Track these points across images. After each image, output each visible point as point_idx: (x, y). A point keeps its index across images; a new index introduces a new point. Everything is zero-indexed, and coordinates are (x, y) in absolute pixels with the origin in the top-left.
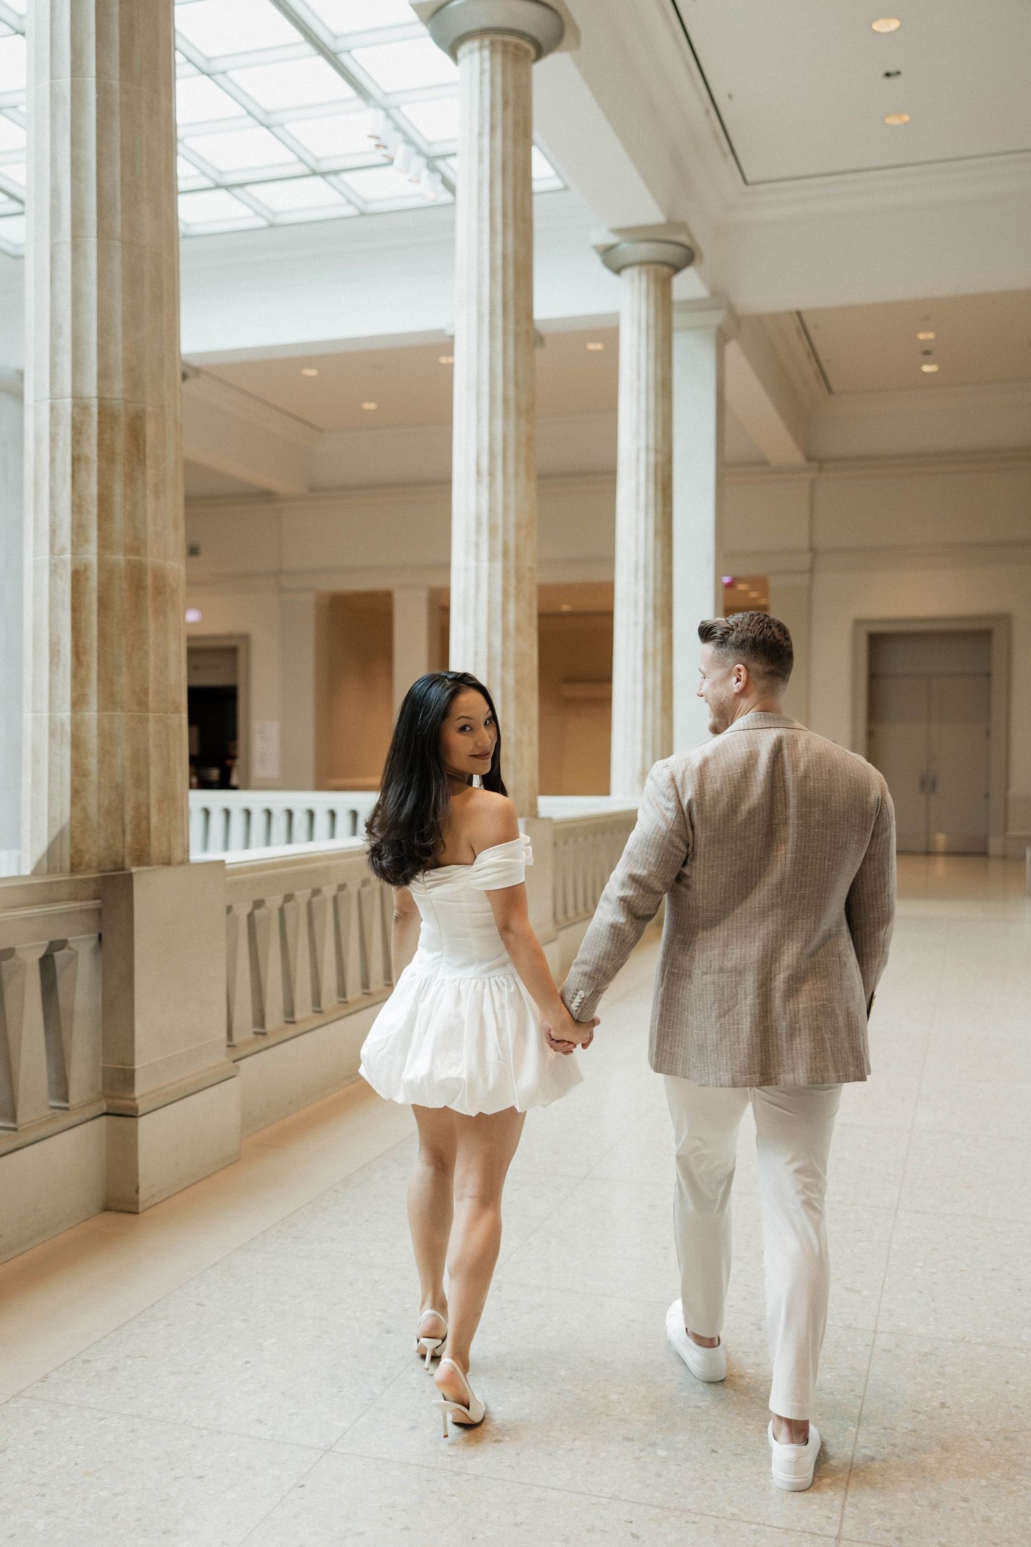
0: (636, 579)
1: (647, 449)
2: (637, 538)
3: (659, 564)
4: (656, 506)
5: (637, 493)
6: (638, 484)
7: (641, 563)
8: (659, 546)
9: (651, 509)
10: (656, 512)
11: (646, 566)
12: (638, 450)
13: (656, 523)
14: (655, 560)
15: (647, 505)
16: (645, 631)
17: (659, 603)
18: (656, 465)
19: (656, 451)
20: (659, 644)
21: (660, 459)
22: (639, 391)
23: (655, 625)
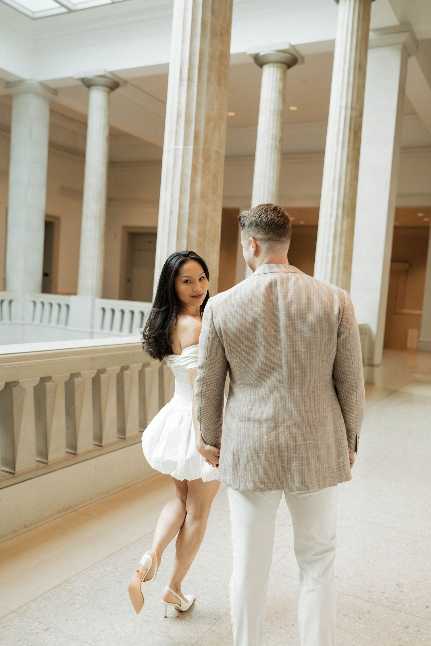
0: (333, 188)
1: (346, 107)
2: (336, 162)
3: (348, 178)
4: (349, 142)
5: (338, 134)
6: (339, 129)
7: (337, 178)
8: (349, 168)
9: (346, 144)
10: (349, 146)
11: (340, 180)
12: (341, 108)
13: (348, 153)
14: (346, 176)
15: (343, 142)
16: (337, 219)
17: (347, 202)
18: (351, 117)
19: (352, 108)
20: (345, 228)
21: (354, 113)
22: (344, 71)
23: (343, 217)
